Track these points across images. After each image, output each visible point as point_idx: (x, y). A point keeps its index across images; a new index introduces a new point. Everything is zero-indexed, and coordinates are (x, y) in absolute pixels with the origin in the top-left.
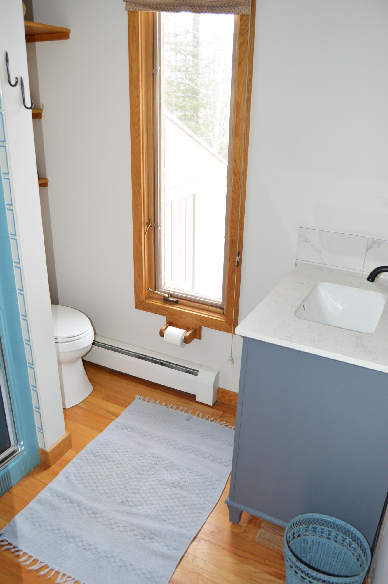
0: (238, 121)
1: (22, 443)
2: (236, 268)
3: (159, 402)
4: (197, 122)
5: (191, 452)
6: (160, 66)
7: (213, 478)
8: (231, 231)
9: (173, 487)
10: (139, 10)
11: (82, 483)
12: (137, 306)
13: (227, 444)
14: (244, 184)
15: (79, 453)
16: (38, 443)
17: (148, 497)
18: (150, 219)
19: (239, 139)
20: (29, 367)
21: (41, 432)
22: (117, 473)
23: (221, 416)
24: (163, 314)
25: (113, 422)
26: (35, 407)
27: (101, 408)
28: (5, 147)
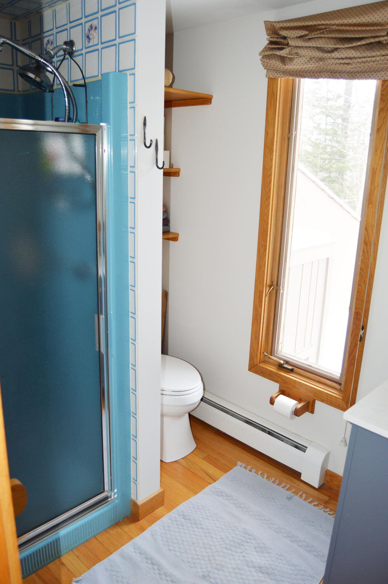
0: (372, 188)
1: (116, 490)
2: (359, 343)
3: (261, 474)
4: (342, 184)
5: (286, 536)
6: (296, 130)
7: (306, 572)
8: (356, 303)
9: (260, 572)
10: (279, 77)
11: (167, 545)
12: (250, 369)
13: (328, 535)
14: (374, 255)
15: (170, 511)
16: (131, 493)
17: (231, 576)
18: (272, 282)
19: (372, 207)
20: (132, 416)
21: (135, 483)
22: (204, 543)
23: (326, 502)
24: (276, 381)
25: (209, 486)
26: (133, 457)
27: (201, 469)
28: (134, 203)
